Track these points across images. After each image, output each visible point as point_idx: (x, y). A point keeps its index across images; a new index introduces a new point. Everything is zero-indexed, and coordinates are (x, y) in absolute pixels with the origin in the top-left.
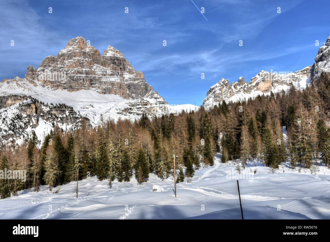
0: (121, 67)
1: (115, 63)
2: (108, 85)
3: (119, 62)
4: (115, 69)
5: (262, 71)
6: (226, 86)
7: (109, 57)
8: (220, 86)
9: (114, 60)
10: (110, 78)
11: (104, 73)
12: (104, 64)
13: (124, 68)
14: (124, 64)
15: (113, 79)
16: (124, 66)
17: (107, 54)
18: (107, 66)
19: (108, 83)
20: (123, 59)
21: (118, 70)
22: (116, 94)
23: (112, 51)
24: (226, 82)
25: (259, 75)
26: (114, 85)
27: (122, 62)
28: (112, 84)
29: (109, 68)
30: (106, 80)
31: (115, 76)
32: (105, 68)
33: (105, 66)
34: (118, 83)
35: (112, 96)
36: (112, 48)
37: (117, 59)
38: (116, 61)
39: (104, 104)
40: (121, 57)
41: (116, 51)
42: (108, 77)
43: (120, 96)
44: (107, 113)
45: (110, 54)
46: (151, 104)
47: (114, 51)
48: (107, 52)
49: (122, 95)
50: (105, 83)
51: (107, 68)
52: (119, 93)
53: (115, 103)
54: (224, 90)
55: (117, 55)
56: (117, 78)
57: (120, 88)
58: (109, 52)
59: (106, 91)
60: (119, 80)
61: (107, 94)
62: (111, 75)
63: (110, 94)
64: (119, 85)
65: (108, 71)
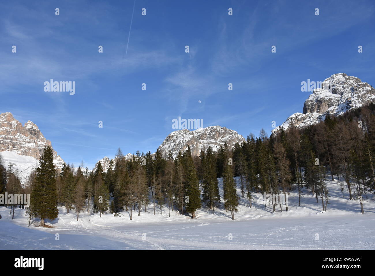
0: (36, 136)
1: (32, 133)
2: (26, 149)
3: (35, 132)
4: (32, 138)
5: (129, 154)
6: (107, 161)
7: (28, 128)
8: (104, 162)
9: (32, 131)
10: (28, 144)
11: (24, 140)
12: (24, 134)
13: (38, 137)
14: (38, 134)
15: (30, 145)
16: (38, 136)
17: (27, 126)
18: (26, 135)
19: (26, 148)
20: (38, 131)
21: (34, 139)
22: (31, 156)
23: (31, 124)
24: (108, 159)
25: (127, 156)
26: (31, 149)
27: (37, 133)
28: (29, 149)
29: (28, 137)
30: (25, 146)
31: (32, 143)
32: (25, 137)
33: (25, 135)
34: (33, 148)
35: (28, 157)
36: (31, 122)
37: (34, 130)
38: (33, 132)
39: (24, 163)
40: (36, 129)
41: (34, 125)
42: (26, 143)
43: (34, 158)
44: (26, 170)
45: (29, 126)
46: (57, 167)
47: (32, 125)
48: (27, 125)
49: (35, 157)
50: (24, 148)
51: (26, 137)
52: (34, 156)
53: (32, 163)
54: (106, 164)
55: (34, 128)
56: (33, 145)
57: (35, 152)
58: (29, 124)
59: (23, 154)
60: (34, 147)
61: (25, 156)
62: (29, 142)
63: (27, 155)
64: (34, 150)
65: (27, 139)
